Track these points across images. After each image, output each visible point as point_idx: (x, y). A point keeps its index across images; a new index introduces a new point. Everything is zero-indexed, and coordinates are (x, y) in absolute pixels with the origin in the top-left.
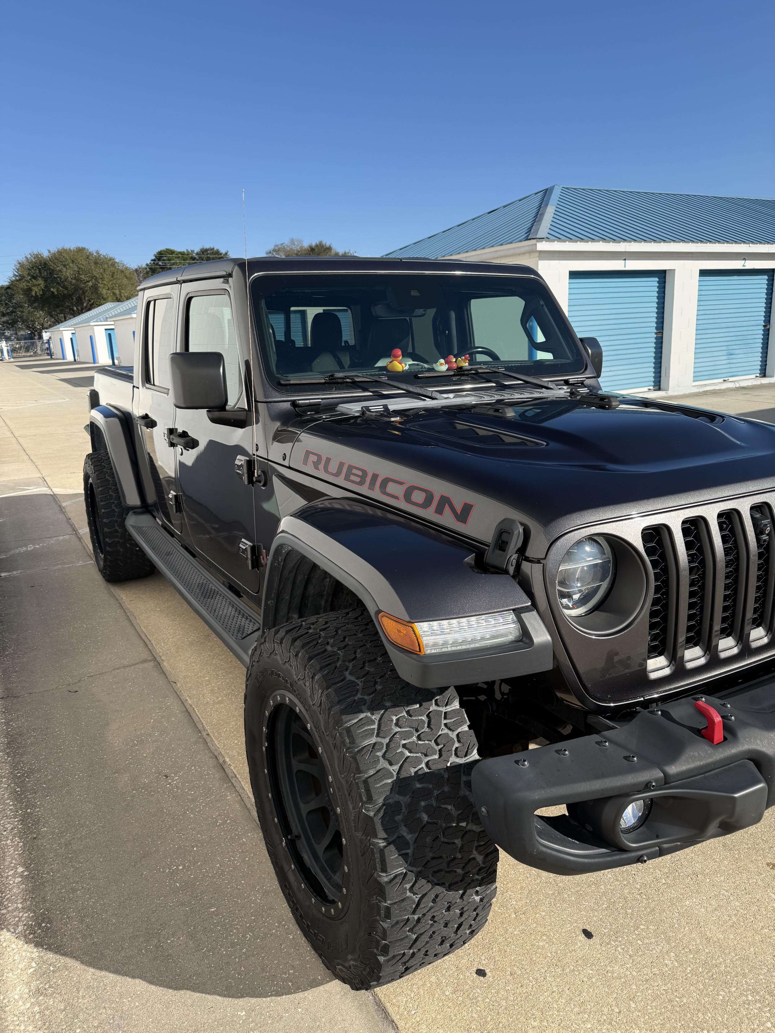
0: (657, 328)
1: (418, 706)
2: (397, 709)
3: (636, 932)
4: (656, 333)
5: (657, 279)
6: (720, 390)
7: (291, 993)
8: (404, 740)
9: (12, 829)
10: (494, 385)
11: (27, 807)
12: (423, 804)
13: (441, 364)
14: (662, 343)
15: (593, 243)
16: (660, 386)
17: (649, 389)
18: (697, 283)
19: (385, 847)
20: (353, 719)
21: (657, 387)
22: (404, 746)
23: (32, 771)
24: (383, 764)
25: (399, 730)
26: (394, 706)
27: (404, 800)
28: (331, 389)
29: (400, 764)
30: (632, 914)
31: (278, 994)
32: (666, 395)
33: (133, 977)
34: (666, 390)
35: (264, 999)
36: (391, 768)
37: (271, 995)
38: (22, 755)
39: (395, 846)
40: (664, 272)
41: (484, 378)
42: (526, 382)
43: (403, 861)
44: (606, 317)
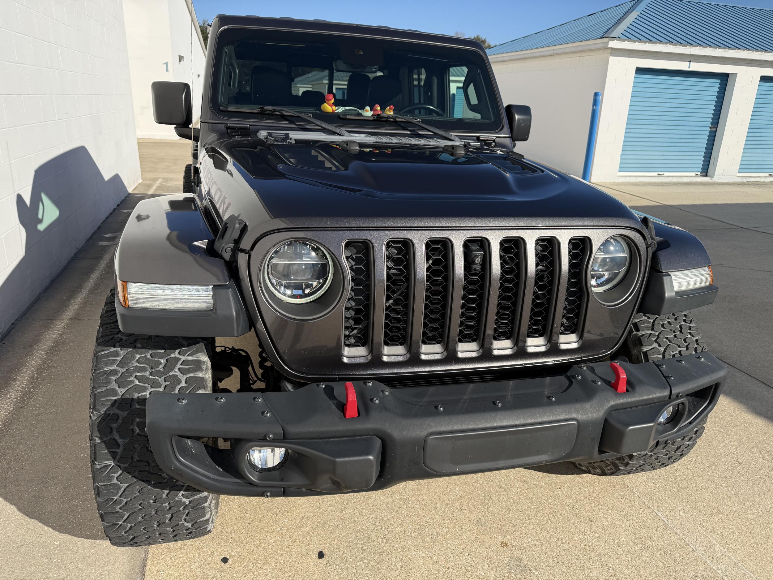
0: (712, 123)
1: (163, 351)
2: (145, 350)
3: (358, 563)
4: (711, 128)
5: (719, 81)
6: (764, 182)
7: (96, 539)
8: (138, 372)
9: (14, 399)
10: (409, 132)
11: (33, 387)
12: (138, 420)
13: (367, 111)
14: (715, 136)
15: (661, 45)
16: (707, 172)
17: (697, 175)
18: (757, 87)
19: (99, 443)
20: (105, 350)
21: (704, 174)
22: (136, 377)
23: (53, 367)
24: (114, 385)
25: (138, 365)
26: (143, 347)
27: (123, 414)
28: (262, 119)
29: (127, 389)
30: (365, 550)
31: (88, 538)
32: (710, 181)
33: (12, 504)
34: (712, 176)
35: (77, 538)
36: (119, 390)
37: (83, 537)
38: (54, 356)
39: (105, 444)
40: (727, 75)
41: (401, 126)
42: (435, 134)
43: (110, 456)
44: (666, 109)
